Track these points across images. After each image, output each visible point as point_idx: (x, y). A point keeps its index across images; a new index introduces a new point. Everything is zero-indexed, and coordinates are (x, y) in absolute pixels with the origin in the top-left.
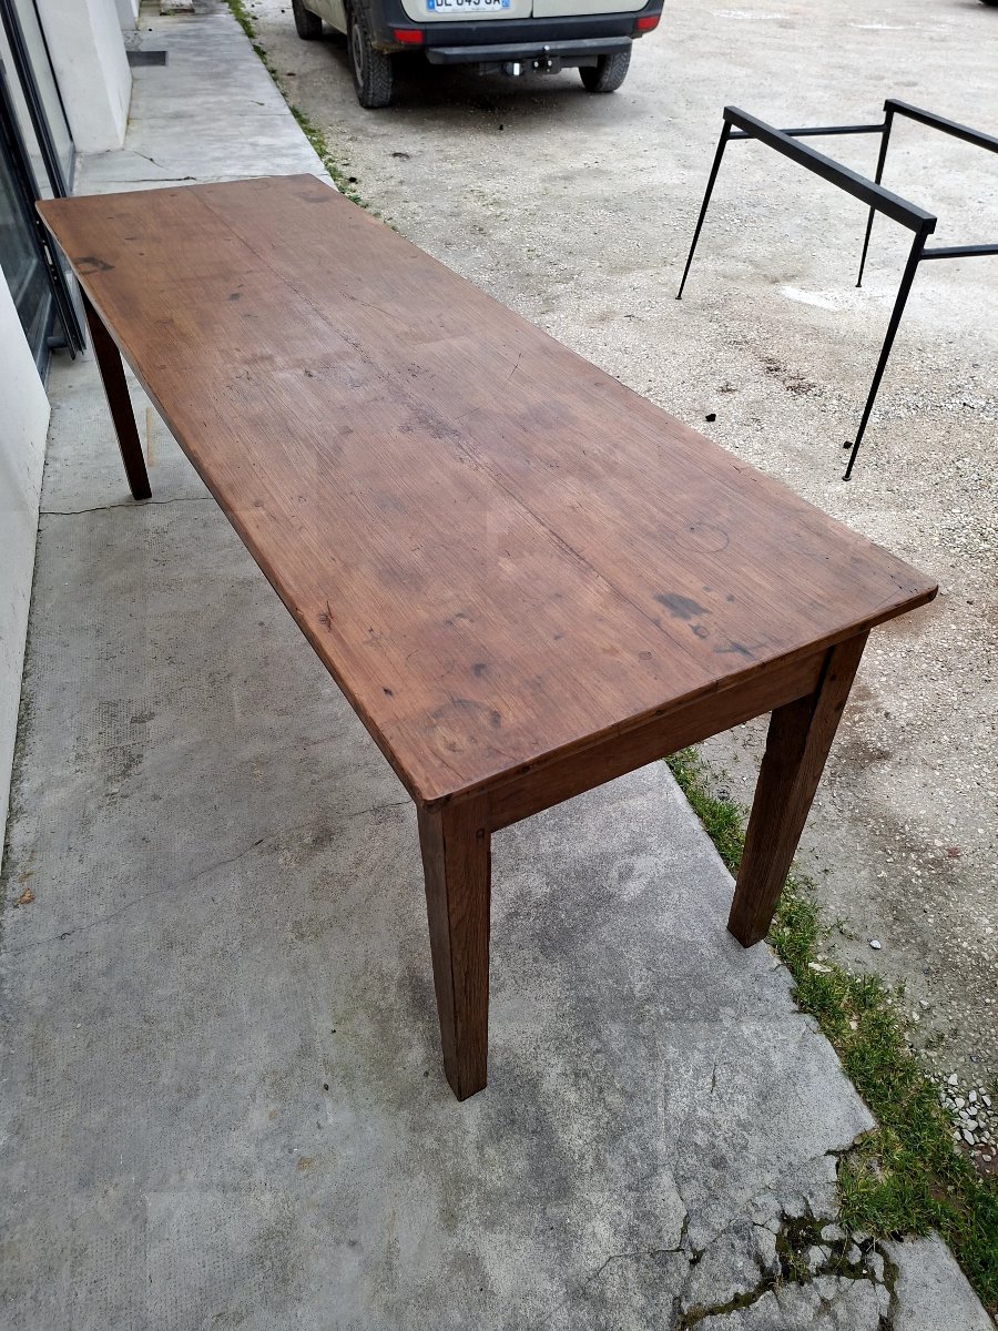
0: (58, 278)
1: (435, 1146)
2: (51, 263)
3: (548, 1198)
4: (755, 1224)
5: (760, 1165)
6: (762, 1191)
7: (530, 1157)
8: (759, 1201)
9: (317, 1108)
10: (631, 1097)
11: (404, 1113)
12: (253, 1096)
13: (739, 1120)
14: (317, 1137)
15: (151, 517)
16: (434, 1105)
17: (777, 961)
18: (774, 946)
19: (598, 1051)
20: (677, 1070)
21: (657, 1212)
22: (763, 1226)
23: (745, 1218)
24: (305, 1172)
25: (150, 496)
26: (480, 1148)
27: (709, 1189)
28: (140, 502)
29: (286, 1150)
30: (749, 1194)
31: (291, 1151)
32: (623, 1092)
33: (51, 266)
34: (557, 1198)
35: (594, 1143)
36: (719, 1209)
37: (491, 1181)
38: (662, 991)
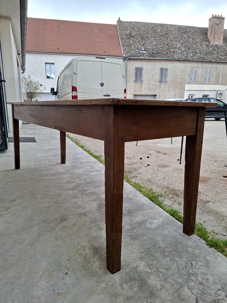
0: (5, 134)
1: (106, 286)
2: (4, 130)
3: (148, 297)
4: (219, 299)
5: (214, 284)
6: (218, 290)
7: (139, 287)
8: (219, 293)
9: (64, 279)
10: (167, 270)
11: (94, 278)
12: (41, 277)
13: (203, 273)
14: (64, 286)
15: (18, 171)
16: (104, 276)
17: (199, 238)
18: (197, 235)
19: (154, 260)
20: (180, 262)
21: (186, 298)
22: (222, 300)
23: (216, 298)
24: (60, 297)
25: (20, 168)
26: (121, 285)
27: (201, 291)
28: (16, 170)
29: (53, 291)
30: (214, 291)
31: (54, 291)
32: (165, 268)
33: (4, 131)
34: (151, 297)
35: (159, 282)
36: (206, 296)
37: (127, 294)
38: (169, 246)
